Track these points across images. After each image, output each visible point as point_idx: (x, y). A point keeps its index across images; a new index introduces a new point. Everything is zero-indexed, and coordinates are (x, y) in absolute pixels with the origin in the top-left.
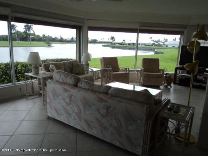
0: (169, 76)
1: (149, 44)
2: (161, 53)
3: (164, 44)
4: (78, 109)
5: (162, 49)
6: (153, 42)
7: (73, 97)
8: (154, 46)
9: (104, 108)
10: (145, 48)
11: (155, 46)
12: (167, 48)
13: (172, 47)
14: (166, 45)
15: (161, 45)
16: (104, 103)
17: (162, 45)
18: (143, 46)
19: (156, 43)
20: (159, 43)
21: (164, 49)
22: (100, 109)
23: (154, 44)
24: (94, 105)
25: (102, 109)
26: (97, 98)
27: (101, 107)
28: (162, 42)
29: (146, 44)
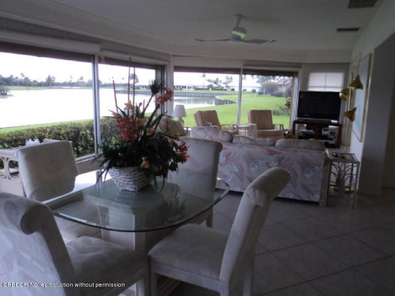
0: (288, 133)
1: (202, 87)
2: (228, 102)
3: (227, 87)
4: (238, 168)
5: (226, 94)
6: (209, 83)
7: (231, 156)
8: (210, 89)
9: (275, 161)
10: (196, 93)
11: (212, 90)
12: (233, 92)
13: (251, 91)
14: (232, 88)
15: (223, 87)
16: (275, 155)
17: (225, 88)
18: (192, 90)
19: (215, 85)
20: (219, 84)
21: (229, 94)
22: (269, 163)
23: (210, 86)
24: (262, 160)
25: (273, 162)
26: (267, 151)
27: (272, 161)
28: (222, 82)
29: (196, 86)
